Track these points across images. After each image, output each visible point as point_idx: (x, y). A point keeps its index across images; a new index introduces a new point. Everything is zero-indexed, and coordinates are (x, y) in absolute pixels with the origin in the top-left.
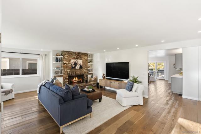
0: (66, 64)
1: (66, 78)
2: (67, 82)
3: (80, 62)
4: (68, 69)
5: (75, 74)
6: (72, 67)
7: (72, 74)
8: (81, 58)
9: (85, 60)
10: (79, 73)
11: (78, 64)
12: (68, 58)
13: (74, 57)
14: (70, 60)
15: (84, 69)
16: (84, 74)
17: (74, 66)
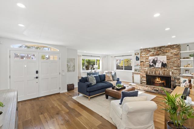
0: (143, 62)
1: (143, 77)
2: (144, 80)
3: (163, 59)
4: (145, 68)
5: (155, 73)
6: (150, 65)
7: (150, 74)
8: (164, 53)
9: (172, 55)
10: (161, 72)
11: (159, 62)
12: (145, 56)
13: (153, 54)
14: (148, 58)
15: (171, 68)
16: (171, 75)
17: (153, 64)
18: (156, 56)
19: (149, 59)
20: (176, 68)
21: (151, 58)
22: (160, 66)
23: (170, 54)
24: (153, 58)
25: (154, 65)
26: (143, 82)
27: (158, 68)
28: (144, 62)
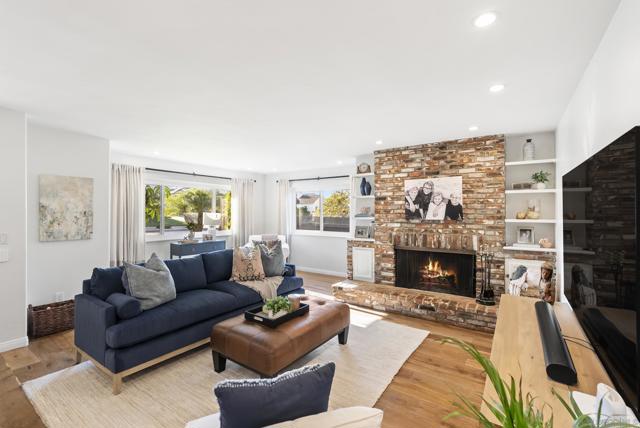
0: (384, 198)
1: (384, 256)
2: (388, 270)
3: (449, 187)
4: (392, 222)
5: (424, 244)
6: (408, 212)
7: (407, 244)
8: (455, 167)
9: (479, 175)
10: (443, 239)
11: (438, 199)
12: (391, 176)
13: (420, 169)
14: (400, 184)
15: (477, 223)
16: (476, 248)
17: (417, 207)
18: (429, 179)
19: (406, 190)
20: (491, 223)
21: (412, 186)
22: (441, 216)
23: (473, 170)
24: (419, 183)
25: (421, 211)
26: (384, 278)
27: (434, 221)
28: (389, 199)
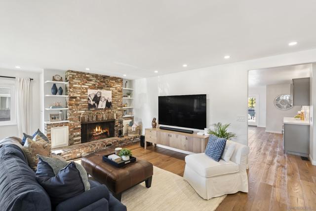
0: (75, 98)
1: (75, 129)
2: (78, 136)
3: (107, 95)
4: (80, 110)
5: (97, 119)
6: (90, 105)
7: (88, 120)
8: (108, 87)
9: (116, 91)
10: (104, 116)
11: (103, 99)
12: (80, 86)
13: (95, 85)
14: (85, 91)
15: (115, 109)
16: (115, 118)
17: (94, 102)
18: (99, 90)
20: (119, 108)
21: (92, 93)
22: (104, 107)
23: (114, 89)
24: (94, 92)
25: (96, 104)
26: (76, 141)
27: (100, 109)
28: (78, 98)
